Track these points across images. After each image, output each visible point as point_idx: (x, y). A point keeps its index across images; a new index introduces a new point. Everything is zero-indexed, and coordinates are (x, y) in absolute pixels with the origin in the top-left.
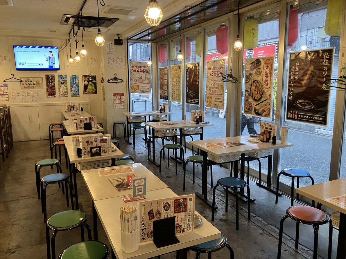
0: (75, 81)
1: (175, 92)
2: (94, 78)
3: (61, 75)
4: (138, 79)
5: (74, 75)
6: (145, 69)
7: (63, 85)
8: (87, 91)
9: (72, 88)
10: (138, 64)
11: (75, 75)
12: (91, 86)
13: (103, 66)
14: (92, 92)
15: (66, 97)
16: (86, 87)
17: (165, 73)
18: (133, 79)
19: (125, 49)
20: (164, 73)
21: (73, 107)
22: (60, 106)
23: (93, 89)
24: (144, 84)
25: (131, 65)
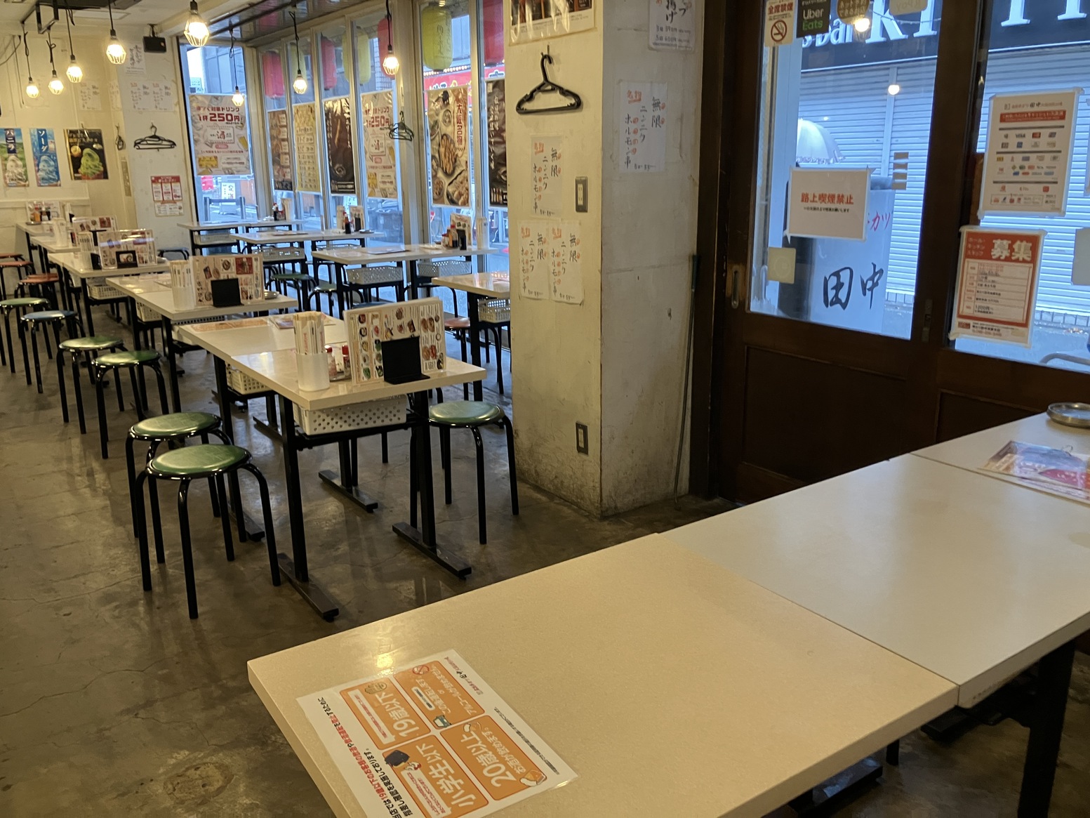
0: (46, 144)
1: (307, 168)
2: (97, 136)
3: (6, 130)
4: (215, 139)
5: (42, 130)
6: (231, 115)
7: (12, 157)
8: (80, 170)
9: (39, 162)
10: (211, 101)
11: (45, 130)
12: (89, 159)
13: (119, 105)
14: (94, 173)
15: (23, 188)
16: (76, 162)
17: (282, 124)
18: (202, 140)
19: (174, 63)
20: (278, 124)
21: (48, 214)
22: (12, 211)
23: (96, 166)
24: (231, 152)
25: (195, 105)
